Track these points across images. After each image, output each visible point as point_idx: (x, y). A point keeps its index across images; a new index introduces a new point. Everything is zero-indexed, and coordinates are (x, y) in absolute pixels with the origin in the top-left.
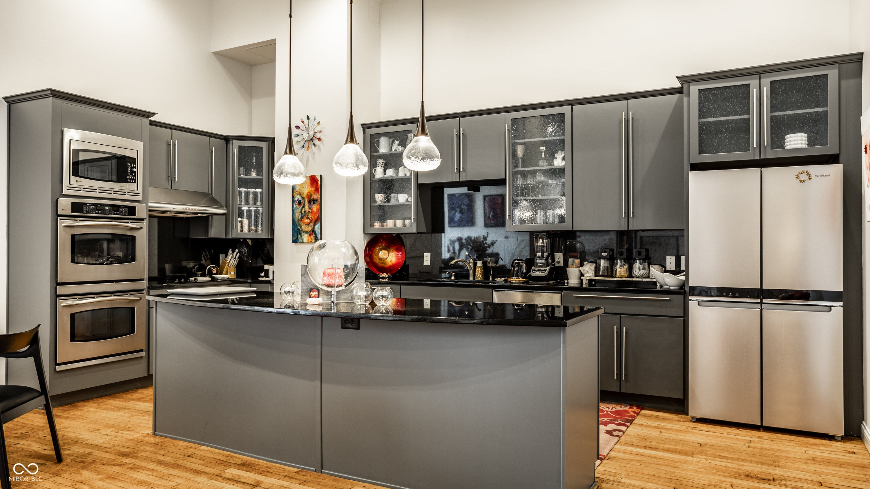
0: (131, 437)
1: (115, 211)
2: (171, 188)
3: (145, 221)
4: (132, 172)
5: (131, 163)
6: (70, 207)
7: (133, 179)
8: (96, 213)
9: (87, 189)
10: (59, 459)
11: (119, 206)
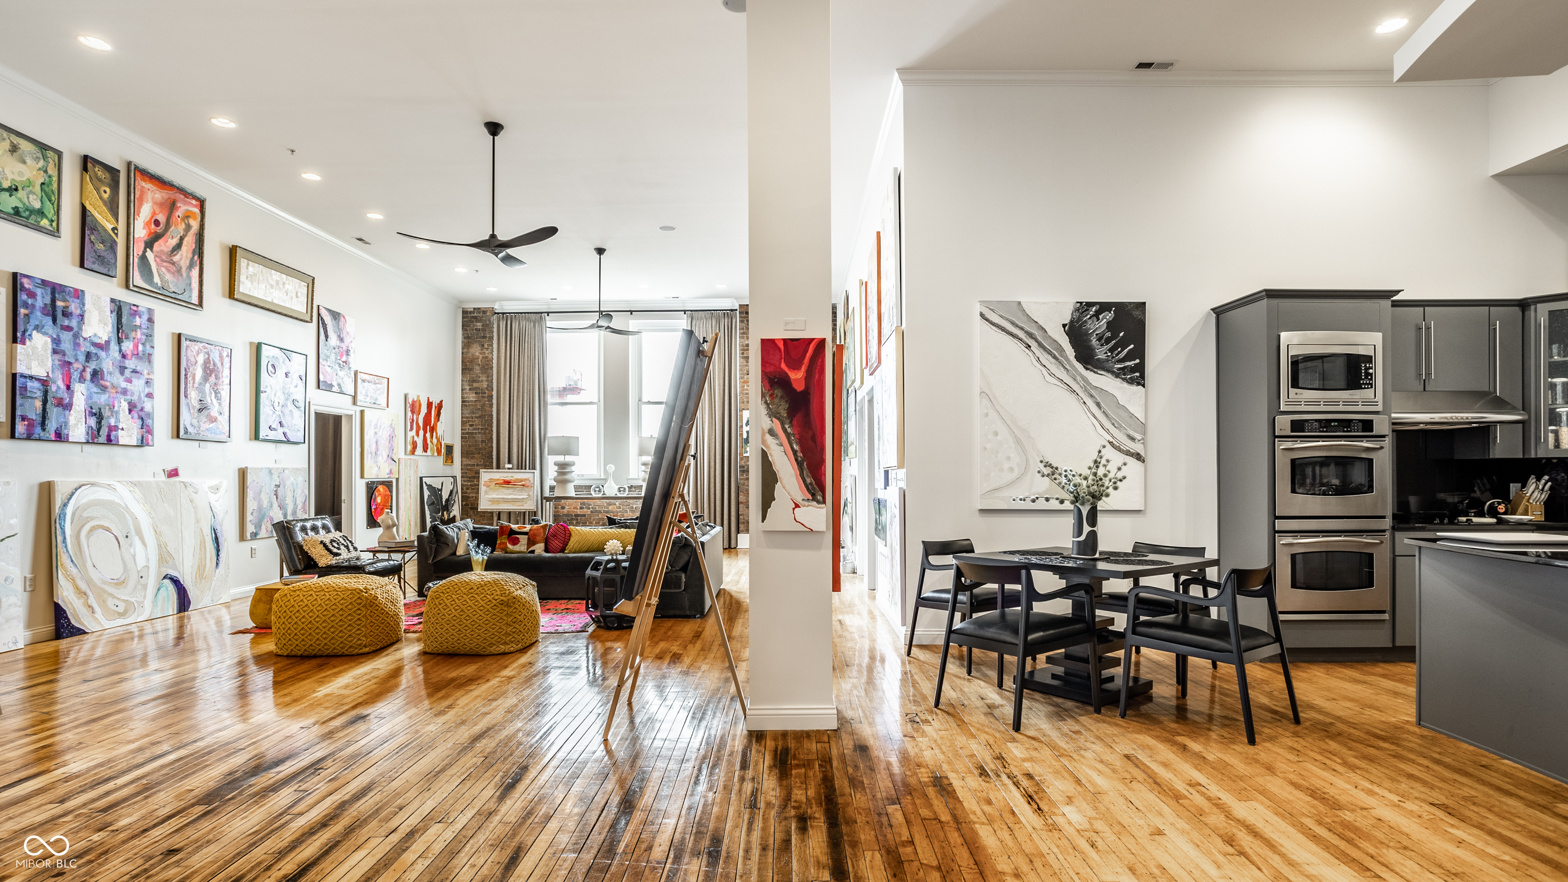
0: (1383, 719)
1: (1344, 427)
2: (1424, 390)
3: (1387, 439)
4: (1367, 374)
5: (1365, 362)
6: (1288, 426)
7: (1369, 384)
8: (1321, 432)
9: (1308, 403)
10: (1297, 720)
11: (1351, 420)
